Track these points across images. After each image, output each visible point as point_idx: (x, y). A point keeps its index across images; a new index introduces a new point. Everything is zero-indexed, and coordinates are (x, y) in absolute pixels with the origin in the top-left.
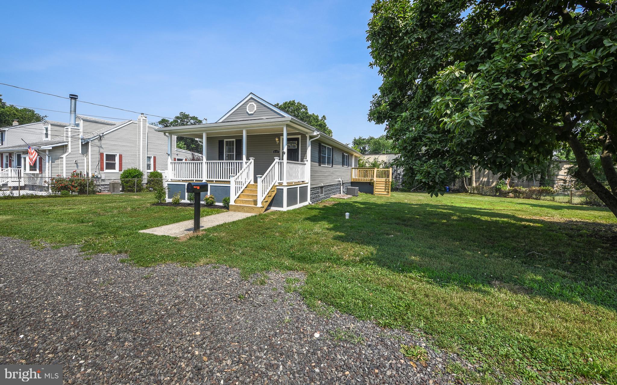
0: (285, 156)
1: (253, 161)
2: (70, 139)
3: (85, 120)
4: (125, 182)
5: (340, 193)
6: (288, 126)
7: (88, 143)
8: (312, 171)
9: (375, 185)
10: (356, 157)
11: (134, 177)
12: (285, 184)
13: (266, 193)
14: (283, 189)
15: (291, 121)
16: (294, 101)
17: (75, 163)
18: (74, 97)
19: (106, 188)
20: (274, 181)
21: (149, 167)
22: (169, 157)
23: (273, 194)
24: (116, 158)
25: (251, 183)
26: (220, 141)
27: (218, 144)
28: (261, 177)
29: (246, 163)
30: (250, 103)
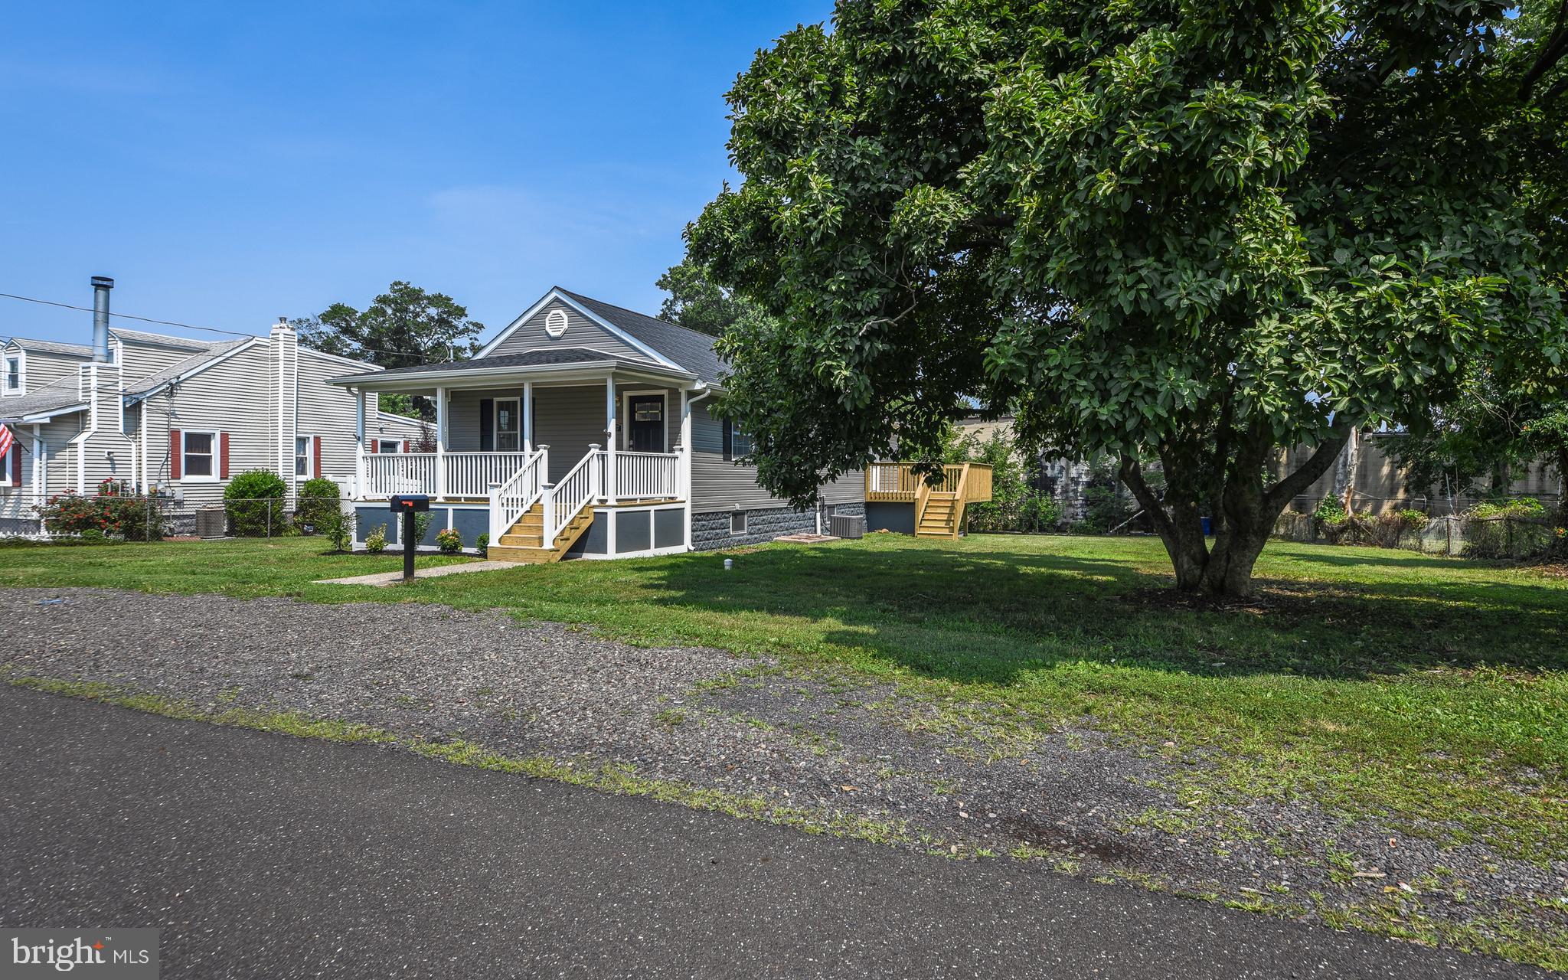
0: (612, 442)
1: (545, 453)
2: (94, 396)
3: (127, 342)
4: (237, 509)
5: (815, 532)
6: (618, 376)
7: (139, 404)
9: (918, 510)
11: (262, 495)
12: (612, 502)
13: (565, 523)
14: (607, 513)
15: (617, 368)
17: (108, 459)
18: (102, 284)
19: (185, 525)
20: (588, 498)
21: (301, 467)
22: (360, 444)
23: (585, 525)
24: (213, 442)
25: (541, 502)
26: (482, 401)
27: (479, 409)
28: (553, 487)
29: (531, 456)
30: (553, 312)
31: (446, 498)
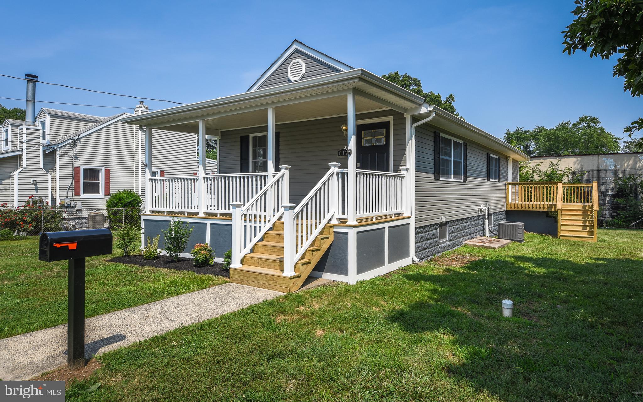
0: (352, 160)
1: (287, 173)
2: (25, 146)
3: (52, 116)
4: (112, 214)
5: (484, 235)
6: (357, 91)
7: (54, 151)
8: (418, 191)
9: (560, 217)
10: (515, 162)
11: (126, 205)
12: (352, 221)
13: (307, 244)
14: (347, 233)
15: (360, 79)
16: (397, 73)
17: (33, 184)
18: (31, 79)
19: (83, 223)
20: (328, 216)
22: (147, 170)
23: (325, 245)
24: (100, 174)
25: (283, 220)
26: (241, 137)
27: (239, 143)
28: (294, 208)
29: (274, 176)
30: (294, 61)
31: (207, 214)
